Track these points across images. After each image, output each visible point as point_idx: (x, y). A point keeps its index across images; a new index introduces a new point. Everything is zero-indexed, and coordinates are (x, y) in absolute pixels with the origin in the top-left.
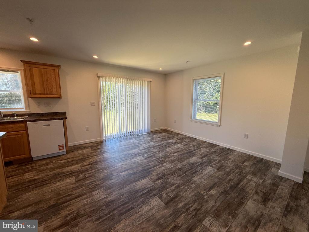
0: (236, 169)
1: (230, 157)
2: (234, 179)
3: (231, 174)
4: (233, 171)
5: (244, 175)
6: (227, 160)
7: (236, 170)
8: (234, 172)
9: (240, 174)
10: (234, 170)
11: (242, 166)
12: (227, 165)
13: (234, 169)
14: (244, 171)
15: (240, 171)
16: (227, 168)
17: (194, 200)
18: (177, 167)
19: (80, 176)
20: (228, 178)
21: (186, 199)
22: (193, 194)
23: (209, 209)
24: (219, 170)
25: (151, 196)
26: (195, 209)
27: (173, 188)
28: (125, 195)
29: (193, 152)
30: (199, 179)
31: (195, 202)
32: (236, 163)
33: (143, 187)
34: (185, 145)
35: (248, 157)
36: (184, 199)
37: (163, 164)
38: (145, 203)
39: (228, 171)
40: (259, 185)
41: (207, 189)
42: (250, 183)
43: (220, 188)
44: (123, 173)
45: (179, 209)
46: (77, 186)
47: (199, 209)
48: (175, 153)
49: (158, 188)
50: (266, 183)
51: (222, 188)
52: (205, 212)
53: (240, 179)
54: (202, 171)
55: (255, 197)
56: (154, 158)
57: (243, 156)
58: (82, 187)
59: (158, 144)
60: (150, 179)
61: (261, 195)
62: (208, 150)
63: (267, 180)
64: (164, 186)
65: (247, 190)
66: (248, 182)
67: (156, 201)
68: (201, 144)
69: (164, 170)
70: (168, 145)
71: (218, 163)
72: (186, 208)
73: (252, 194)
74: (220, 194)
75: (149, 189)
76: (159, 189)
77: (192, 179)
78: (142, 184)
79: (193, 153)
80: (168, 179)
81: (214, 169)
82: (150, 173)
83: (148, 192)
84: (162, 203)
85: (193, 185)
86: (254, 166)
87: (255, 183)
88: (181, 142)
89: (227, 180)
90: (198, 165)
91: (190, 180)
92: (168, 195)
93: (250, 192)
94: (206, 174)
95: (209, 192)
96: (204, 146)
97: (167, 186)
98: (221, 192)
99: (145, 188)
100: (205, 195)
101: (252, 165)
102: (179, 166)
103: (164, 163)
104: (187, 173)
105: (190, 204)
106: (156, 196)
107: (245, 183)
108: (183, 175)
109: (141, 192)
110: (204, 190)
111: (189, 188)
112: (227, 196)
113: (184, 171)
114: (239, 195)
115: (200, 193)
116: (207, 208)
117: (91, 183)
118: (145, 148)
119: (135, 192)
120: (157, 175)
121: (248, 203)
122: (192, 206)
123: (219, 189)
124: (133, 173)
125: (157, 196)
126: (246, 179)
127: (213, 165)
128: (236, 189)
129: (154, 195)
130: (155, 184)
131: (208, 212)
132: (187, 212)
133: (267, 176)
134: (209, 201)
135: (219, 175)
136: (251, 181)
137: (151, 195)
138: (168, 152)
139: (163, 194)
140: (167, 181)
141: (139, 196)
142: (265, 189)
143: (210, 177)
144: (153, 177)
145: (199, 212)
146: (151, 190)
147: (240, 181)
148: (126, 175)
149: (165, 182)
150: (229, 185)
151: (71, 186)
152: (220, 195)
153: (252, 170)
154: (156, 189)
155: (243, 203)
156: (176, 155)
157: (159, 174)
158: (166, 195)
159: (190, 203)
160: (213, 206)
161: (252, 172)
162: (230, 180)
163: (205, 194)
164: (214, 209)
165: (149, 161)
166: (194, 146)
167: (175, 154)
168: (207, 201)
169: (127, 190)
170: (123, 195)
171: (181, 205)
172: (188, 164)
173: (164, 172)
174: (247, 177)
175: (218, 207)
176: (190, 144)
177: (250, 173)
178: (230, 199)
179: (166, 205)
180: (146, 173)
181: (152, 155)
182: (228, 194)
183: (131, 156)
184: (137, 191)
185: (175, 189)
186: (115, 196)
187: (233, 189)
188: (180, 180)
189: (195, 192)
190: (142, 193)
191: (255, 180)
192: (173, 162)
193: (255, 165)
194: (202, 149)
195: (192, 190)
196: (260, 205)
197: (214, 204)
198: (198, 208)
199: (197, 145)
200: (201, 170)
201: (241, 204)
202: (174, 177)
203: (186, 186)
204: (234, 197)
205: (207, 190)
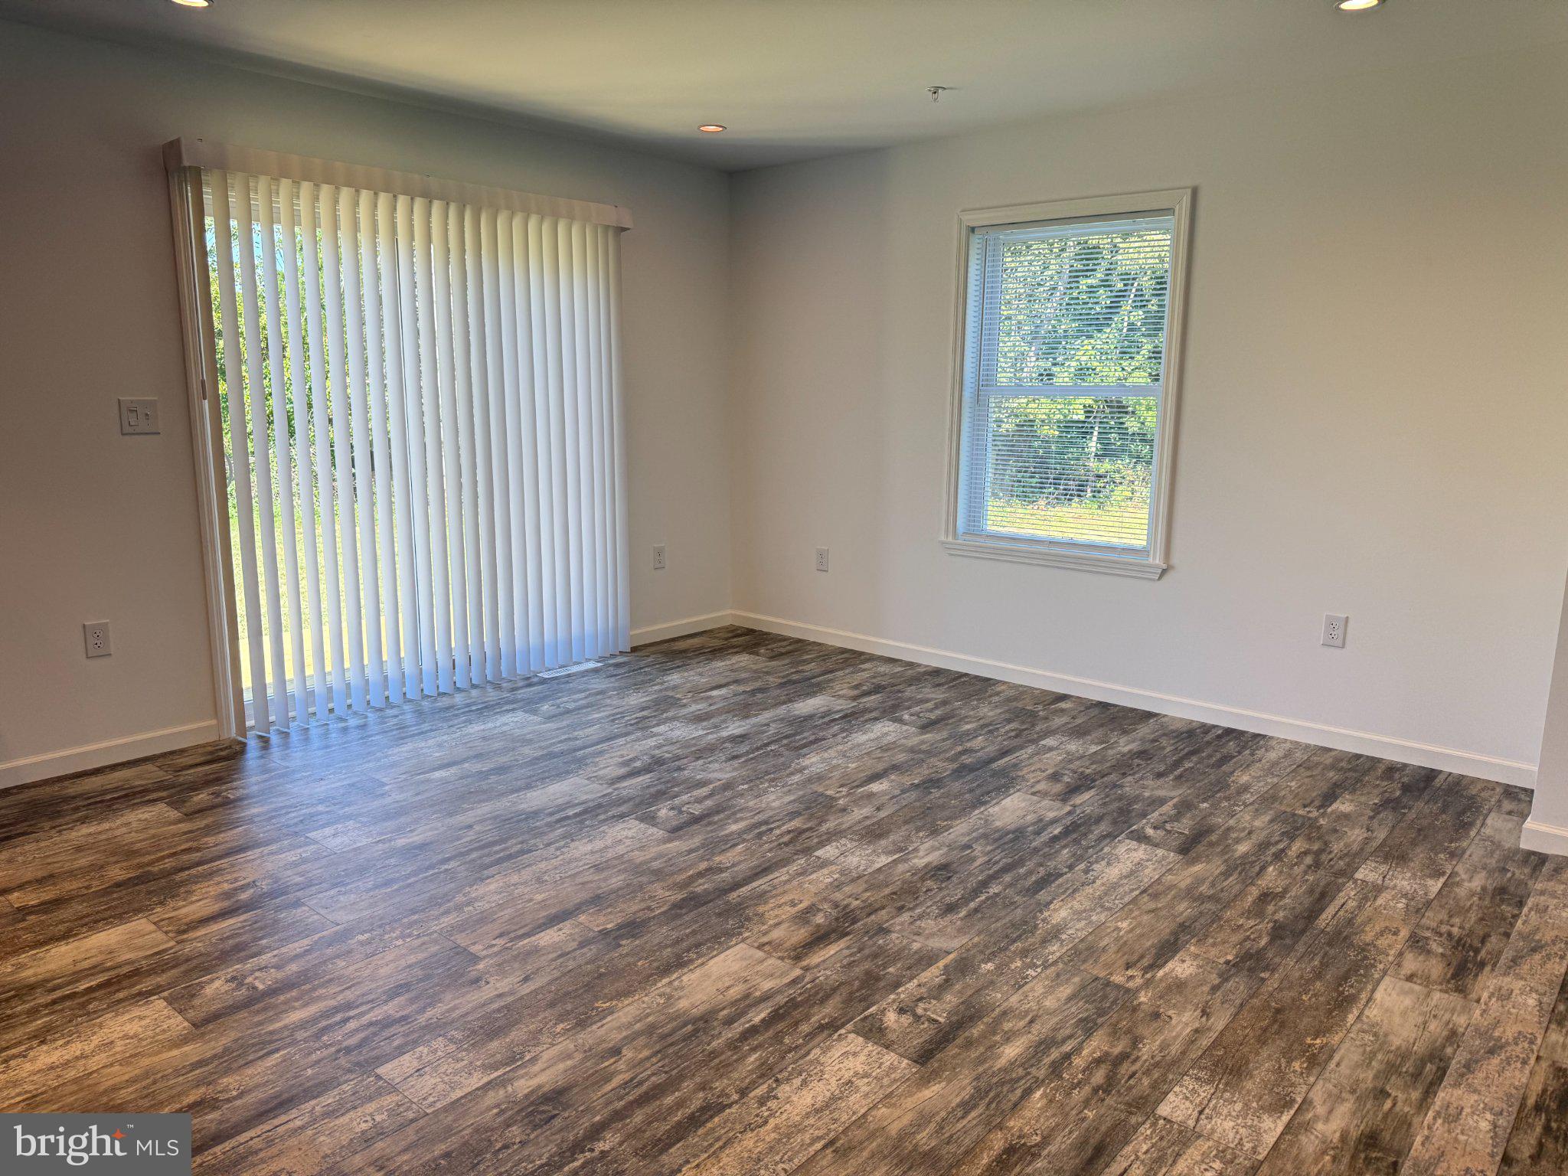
0: (1292, 839)
1: (1245, 779)
2: (1285, 891)
3: (1263, 868)
4: (1273, 850)
5: (1341, 863)
6: (1227, 799)
7: (1289, 847)
8: (1278, 856)
9: (1317, 865)
10: (1281, 846)
11: (1322, 822)
12: (1232, 822)
13: (1277, 843)
14: (1336, 847)
15: (1316, 847)
16: (1238, 841)
17: (1081, 1020)
18: (919, 862)
19: (209, 990)
20: (1254, 892)
21: (1031, 1022)
22: (1065, 991)
23: (1175, 1049)
24: (1193, 854)
25: (811, 1036)
26: (1098, 1062)
27: (932, 974)
28: (628, 1053)
29: (994, 765)
30: (1078, 915)
31: (1088, 1027)
32: (1283, 808)
33: (735, 993)
34: (925, 727)
35: (1350, 770)
36: (1022, 1023)
37: (818, 853)
38: (786, 1074)
39: (1245, 856)
40: (1428, 904)
41: (1142, 957)
42: (1380, 901)
43: (1214, 945)
44: (549, 937)
45: (1004, 1070)
46: (226, 1051)
47: (1124, 1057)
48: (875, 777)
49: (834, 990)
50: (1461, 892)
51: (1224, 942)
52: (1157, 1065)
53: (1319, 890)
54: (1086, 871)
55: (1412, 963)
56: (736, 821)
57: (1318, 764)
58: (269, 1048)
59: (725, 734)
60: (760, 947)
61: (1441, 950)
62: (1094, 748)
63: (1464, 876)
64: (868, 973)
65: (1368, 937)
66: (1366, 898)
67: (855, 1054)
68: (1033, 715)
69: (837, 886)
70: (808, 735)
71: (1177, 817)
72: (1047, 1060)
73: (1392, 952)
74: (1220, 975)
75: (781, 999)
76: (844, 991)
77: (1035, 917)
78: (720, 978)
79: (1003, 773)
80: (883, 931)
81: (1160, 852)
82: (750, 912)
83: (775, 1017)
84: (890, 1058)
85: (1055, 950)
86: (1387, 816)
87: (1405, 896)
88: (895, 708)
89: (1250, 899)
90: (1055, 839)
91: (1025, 927)
92: (917, 1018)
93: (1382, 942)
94: (1114, 886)
95: (1161, 973)
96: (1058, 721)
97: (891, 970)
98: (1227, 962)
99: (747, 996)
100: (1138, 990)
101: (1377, 809)
102: (927, 853)
103: (821, 844)
104: (995, 889)
105: (1064, 1041)
106: (843, 1031)
107: (1352, 904)
108: (972, 905)
109: (729, 1022)
110: (1128, 966)
111: (1034, 966)
112: (1263, 980)
113: (972, 882)
114: (1324, 965)
115: (1108, 984)
116: (1163, 1047)
117: (324, 1023)
118: (638, 764)
119: (690, 1027)
120: (804, 917)
121: (1379, 995)
122: (1077, 1050)
123: (1213, 952)
124: (620, 927)
125: (849, 1026)
126: (1350, 884)
127: (1150, 831)
128: (1304, 938)
129: (822, 1028)
130: (806, 969)
131: (1175, 1062)
132: (1061, 1078)
133: (1466, 856)
134: (1170, 1013)
135: (1199, 881)
136: (1378, 889)
137: (805, 1028)
138: (820, 778)
139: (883, 1011)
140: (880, 947)
141: (733, 1045)
142: (1457, 920)
143: (1146, 898)
144: (776, 934)
145: (1125, 1069)
146: (792, 1004)
147: (1322, 898)
148: (574, 945)
149: (867, 952)
150: (1266, 926)
151: (175, 1052)
152: (1225, 977)
153: (1381, 835)
154: (827, 997)
155: (1352, 999)
156: (884, 793)
157: (811, 910)
158: (906, 1020)
159: (1059, 1037)
160: (1197, 1031)
161: (1383, 844)
162: (1265, 897)
163: (1139, 981)
164: (1205, 1042)
165: (703, 846)
166: (989, 728)
167: (875, 787)
168: (1156, 1016)
169: (630, 1025)
170: (616, 1051)
171: (1011, 1051)
172: (985, 836)
173: (838, 896)
174: (1359, 875)
175: (1222, 1033)
176: (963, 719)
177: (1371, 854)
178: (1280, 989)
179: (922, 1064)
180: (719, 915)
181: (709, 803)
182: (1266, 969)
183: (551, 826)
184: (703, 1022)
185: (947, 981)
186: (561, 1066)
187: (1288, 941)
188: (960, 931)
189: (1076, 980)
190: (738, 1028)
191: (1403, 881)
192: (880, 836)
193: (1394, 809)
194: (1049, 742)
195: (1058, 975)
196: (1437, 996)
197: (1197, 1025)
198: (1117, 1051)
199: (1009, 721)
200: (1082, 866)
201: (1342, 1003)
202: (920, 917)
203: (1012, 961)
204: (1301, 977)
205: (1145, 962)
